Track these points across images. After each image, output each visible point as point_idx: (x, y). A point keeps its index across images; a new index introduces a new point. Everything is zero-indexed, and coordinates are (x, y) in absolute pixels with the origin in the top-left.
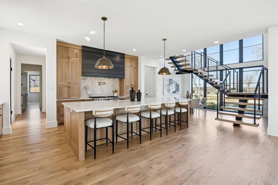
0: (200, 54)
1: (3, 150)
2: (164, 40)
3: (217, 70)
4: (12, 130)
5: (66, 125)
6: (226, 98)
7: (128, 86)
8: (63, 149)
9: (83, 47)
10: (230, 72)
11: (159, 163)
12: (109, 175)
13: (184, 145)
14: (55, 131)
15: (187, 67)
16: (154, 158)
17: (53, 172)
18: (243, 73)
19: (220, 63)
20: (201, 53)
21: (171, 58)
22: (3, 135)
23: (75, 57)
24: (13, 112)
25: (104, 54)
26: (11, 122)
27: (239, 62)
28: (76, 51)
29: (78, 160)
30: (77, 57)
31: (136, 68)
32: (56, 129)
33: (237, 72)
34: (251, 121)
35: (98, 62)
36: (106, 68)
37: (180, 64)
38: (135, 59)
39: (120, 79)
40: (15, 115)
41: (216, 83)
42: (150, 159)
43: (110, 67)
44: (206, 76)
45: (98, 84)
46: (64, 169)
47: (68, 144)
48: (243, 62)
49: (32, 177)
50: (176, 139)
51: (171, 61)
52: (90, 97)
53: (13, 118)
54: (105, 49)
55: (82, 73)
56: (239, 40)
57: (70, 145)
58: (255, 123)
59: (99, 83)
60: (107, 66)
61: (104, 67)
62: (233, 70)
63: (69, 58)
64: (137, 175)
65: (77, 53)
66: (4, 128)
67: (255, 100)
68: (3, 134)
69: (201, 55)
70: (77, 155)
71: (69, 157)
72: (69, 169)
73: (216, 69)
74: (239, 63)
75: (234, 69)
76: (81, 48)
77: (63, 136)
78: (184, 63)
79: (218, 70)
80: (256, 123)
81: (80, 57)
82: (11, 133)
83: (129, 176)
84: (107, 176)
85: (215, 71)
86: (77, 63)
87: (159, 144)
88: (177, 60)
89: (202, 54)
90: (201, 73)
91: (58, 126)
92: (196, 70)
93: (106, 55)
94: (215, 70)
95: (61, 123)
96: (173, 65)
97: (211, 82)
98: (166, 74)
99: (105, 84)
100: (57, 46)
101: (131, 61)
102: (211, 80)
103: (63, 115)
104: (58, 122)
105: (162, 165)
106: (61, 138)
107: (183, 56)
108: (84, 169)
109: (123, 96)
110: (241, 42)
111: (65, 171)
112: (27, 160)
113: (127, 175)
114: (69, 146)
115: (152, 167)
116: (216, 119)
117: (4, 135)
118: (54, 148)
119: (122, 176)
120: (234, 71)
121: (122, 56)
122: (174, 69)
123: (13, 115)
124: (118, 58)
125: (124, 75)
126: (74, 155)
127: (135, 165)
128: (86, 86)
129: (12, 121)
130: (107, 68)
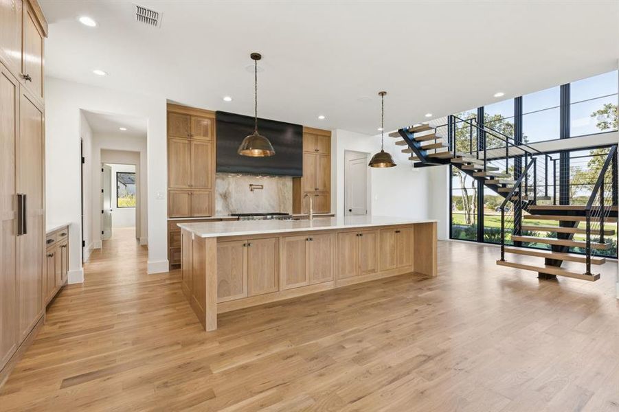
0: (469, 121)
1: (69, 311)
2: (383, 94)
3: (507, 157)
4: (85, 275)
5: (184, 269)
6: (526, 217)
7: (310, 192)
8: (178, 310)
9: (218, 113)
10: (534, 161)
11: (360, 341)
12: (260, 357)
13: (417, 310)
14: (165, 280)
15: (439, 150)
16: (351, 332)
17: (157, 348)
18: (568, 161)
19: (515, 140)
20: (471, 120)
21: (402, 132)
22: (67, 285)
23: (202, 134)
24: (86, 244)
25: (256, 127)
26: (83, 263)
27: (559, 138)
28: (206, 122)
29: (205, 329)
30: (205, 135)
31: (327, 154)
32: (167, 276)
33: (555, 160)
34: (580, 268)
35: (244, 143)
36: (261, 154)
37: (422, 144)
38: (324, 137)
39: (293, 178)
40: (90, 250)
41: (504, 185)
42: (342, 333)
43: (268, 151)
44: (480, 170)
45: (248, 188)
46: (179, 343)
47: (187, 302)
48: (571, 136)
49: (120, 354)
50: (403, 298)
51: (401, 139)
52: (232, 215)
53: (87, 256)
54: (258, 117)
55: (217, 165)
56: (561, 86)
57: (191, 304)
58: (588, 273)
59: (251, 185)
60: (261, 151)
61: (256, 153)
62: (544, 156)
63: (191, 136)
64: (312, 359)
65: (207, 126)
66: (70, 270)
67: (588, 221)
68: (69, 283)
69: (471, 125)
70: (202, 321)
71: (187, 325)
72: (187, 344)
73: (505, 155)
74: (561, 139)
75: (546, 153)
76: (214, 117)
77: (178, 288)
78: (432, 142)
79: (510, 157)
80: (592, 272)
81: (212, 135)
82: (83, 281)
83: (297, 359)
84: (255, 358)
85: (502, 158)
86: (207, 146)
87: (366, 307)
88: (416, 135)
89: (473, 121)
90: (469, 163)
91: (170, 270)
92: (458, 157)
93: (260, 128)
94: (502, 156)
95: (175, 265)
96: (406, 147)
97: (492, 182)
98: (387, 166)
99: (262, 188)
100: (168, 113)
101: (317, 140)
102: (492, 178)
103: (178, 250)
104: (170, 263)
105: (365, 344)
106: (176, 291)
107: (427, 128)
108: (214, 345)
109: (300, 213)
110: (565, 90)
111: (180, 347)
112: (111, 326)
113: (293, 358)
114: (189, 306)
115: (344, 348)
116: (498, 263)
117: (71, 285)
118: (162, 309)
119: (284, 359)
120: (546, 157)
121: (298, 130)
122: (410, 155)
123: (86, 249)
124: (289, 136)
125: (301, 169)
126: (198, 320)
127: (311, 342)
128: (224, 192)
129: (85, 261)
130: (263, 156)
